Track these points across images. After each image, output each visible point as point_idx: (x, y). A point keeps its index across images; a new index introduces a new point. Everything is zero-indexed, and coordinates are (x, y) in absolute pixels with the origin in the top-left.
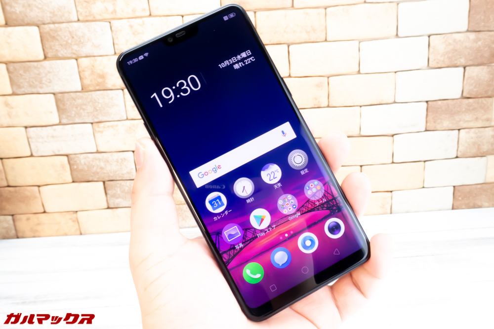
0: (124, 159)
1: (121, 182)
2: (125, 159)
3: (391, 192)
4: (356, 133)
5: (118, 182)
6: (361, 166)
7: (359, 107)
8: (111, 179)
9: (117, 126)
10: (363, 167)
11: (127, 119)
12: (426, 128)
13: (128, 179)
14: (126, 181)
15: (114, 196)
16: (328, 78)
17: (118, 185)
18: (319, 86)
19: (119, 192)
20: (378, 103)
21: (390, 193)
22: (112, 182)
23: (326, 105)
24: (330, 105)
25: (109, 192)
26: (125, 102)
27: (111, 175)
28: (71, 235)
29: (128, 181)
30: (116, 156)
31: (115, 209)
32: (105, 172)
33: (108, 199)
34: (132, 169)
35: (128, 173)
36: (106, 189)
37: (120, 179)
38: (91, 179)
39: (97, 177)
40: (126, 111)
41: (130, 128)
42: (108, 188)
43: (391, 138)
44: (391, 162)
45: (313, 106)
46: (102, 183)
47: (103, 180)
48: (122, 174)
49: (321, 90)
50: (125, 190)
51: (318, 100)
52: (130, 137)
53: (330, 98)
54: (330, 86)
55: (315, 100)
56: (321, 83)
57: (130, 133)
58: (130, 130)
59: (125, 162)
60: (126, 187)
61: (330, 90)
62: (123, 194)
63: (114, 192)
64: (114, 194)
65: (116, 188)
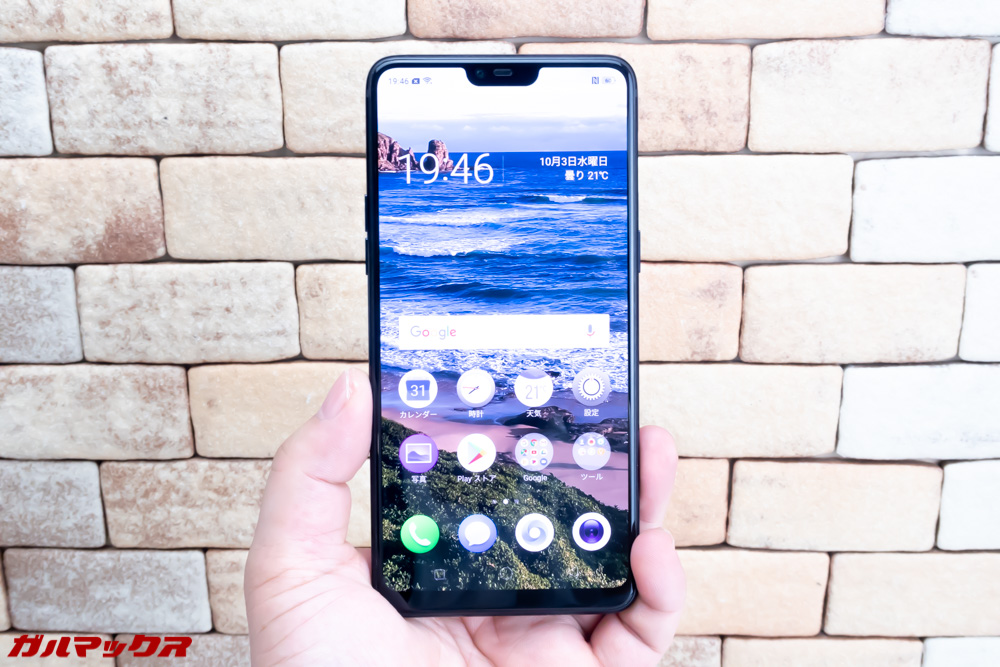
0: (68, 485)
1: (56, 552)
2: (70, 483)
3: (923, 639)
4: (825, 448)
5: (45, 553)
6: (831, 554)
7: (840, 368)
8: (25, 542)
9: (49, 379)
10: (837, 558)
11: (84, 361)
13: (78, 545)
14: (71, 552)
15: (30, 595)
16: (744, 268)
17: (45, 564)
18: (713, 293)
19: (47, 585)
20: (904, 359)
21: (918, 643)
22: (27, 554)
23: (733, 355)
24: (745, 357)
25: (15, 582)
26: (78, 306)
27: (25, 530)
29: (79, 554)
30: (42, 473)
32: (7, 519)
33: (13, 602)
34: (92, 516)
35: (78, 527)
36: (7, 572)
37: (54, 543)
40: (81, 336)
41: (91, 390)
42: (12, 571)
43: (936, 472)
44: (929, 545)
45: (690, 359)
48: (61, 531)
49: (720, 306)
50: (65, 579)
51: (705, 339)
52: (91, 417)
53: (746, 334)
54: (749, 294)
55: (695, 337)
56: (719, 284)
57: (90, 407)
58: (89, 396)
59: (69, 494)
60: (70, 571)
61: (746, 309)
62: (61, 591)
63: (32, 583)
64: (33, 588)
65: (38, 573)
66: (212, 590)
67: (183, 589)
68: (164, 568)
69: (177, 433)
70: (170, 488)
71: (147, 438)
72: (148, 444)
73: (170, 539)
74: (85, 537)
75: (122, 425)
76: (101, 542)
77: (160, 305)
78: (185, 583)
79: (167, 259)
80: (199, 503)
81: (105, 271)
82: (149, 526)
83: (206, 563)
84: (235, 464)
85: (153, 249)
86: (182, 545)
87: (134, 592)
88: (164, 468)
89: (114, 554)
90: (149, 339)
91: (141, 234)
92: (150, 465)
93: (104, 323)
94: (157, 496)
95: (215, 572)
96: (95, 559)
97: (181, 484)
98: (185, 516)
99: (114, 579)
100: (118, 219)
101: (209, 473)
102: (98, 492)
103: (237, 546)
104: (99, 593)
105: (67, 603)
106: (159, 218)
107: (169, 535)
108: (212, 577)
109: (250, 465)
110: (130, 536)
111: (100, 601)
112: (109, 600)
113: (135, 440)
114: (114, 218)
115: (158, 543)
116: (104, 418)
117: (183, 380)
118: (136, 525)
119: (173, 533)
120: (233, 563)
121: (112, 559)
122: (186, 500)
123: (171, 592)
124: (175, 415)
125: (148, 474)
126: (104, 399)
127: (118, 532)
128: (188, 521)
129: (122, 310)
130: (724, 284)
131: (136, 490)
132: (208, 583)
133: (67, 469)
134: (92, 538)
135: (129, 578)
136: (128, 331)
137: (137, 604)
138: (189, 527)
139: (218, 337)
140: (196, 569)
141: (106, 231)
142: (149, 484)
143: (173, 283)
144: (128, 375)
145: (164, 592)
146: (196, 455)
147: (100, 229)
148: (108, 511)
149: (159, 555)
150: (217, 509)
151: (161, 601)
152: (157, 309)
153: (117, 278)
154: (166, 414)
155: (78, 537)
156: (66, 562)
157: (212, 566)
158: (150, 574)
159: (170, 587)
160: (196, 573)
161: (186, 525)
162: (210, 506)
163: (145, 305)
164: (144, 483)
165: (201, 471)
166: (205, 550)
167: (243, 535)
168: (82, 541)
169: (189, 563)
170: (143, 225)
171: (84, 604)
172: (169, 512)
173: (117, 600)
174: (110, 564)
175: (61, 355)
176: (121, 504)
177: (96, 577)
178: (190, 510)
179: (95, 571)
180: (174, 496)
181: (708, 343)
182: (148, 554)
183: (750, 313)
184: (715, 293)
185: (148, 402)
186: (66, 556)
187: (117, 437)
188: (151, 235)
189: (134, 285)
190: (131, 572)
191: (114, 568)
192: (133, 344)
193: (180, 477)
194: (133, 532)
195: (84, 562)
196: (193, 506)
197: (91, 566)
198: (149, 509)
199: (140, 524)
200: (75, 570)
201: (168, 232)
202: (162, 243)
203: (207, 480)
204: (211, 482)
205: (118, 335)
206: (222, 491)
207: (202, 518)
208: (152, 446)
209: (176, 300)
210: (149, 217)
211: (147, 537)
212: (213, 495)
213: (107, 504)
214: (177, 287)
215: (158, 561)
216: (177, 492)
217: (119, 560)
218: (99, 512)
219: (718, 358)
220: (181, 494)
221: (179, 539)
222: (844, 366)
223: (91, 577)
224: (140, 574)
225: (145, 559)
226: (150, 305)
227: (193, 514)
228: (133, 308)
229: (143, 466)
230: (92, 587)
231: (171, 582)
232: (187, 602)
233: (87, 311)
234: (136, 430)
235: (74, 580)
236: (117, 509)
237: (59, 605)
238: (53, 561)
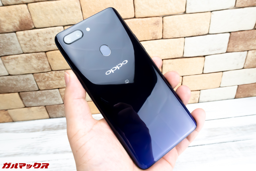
0: (28, 79)
1: (29, 92)
3: (200, 90)
4: (181, 55)
5: (27, 92)
6: (182, 76)
7: (184, 38)
8: (23, 91)
9: (17, 58)
11: (24, 53)
12: (227, 51)
13: (33, 90)
14: (32, 92)
15: (27, 100)
16: (163, 17)
17: (28, 95)
18: (156, 24)
19: (29, 98)
20: (197, 35)
22: (23, 93)
23: (161, 37)
24: (164, 37)
25: (23, 98)
26: (19, 41)
27: (22, 89)
29: (34, 92)
30: (22, 77)
31: (29, 108)
32: (18, 87)
33: (24, 102)
34: (34, 84)
35: (32, 87)
37: (28, 90)
39: (13, 90)
40: (21, 48)
41: (26, 59)
42: (22, 96)
43: (203, 58)
44: (202, 73)
45: (152, 39)
46: (17, 94)
47: (18, 92)
48: (29, 88)
49: (158, 26)
50: (33, 97)
51: (155, 34)
52: (28, 65)
53: (164, 33)
54: (164, 23)
55: (153, 34)
56: (157, 21)
57: (27, 63)
58: (26, 60)
59: (29, 81)
61: (164, 27)
62: (32, 99)
63: (26, 98)
64: (27, 99)
65: (27, 96)
67: (56, 97)
69: (47, 66)
70: (48, 77)
71: (41, 68)
72: (41, 69)
73: (51, 87)
74: (34, 89)
75: (35, 66)
76: (38, 89)
77: (36, 39)
78: (56, 95)
79: (35, 28)
80: (55, 80)
81: (22, 32)
82: (46, 85)
83: (59, 91)
84: (60, 71)
85: (31, 26)
87: (47, 98)
88: (46, 74)
89: (41, 91)
90: (36, 47)
91: (27, 23)
92: (43, 73)
93: (25, 44)
94: (46, 79)
97: (50, 76)
98: (53, 83)
99: (42, 96)
100: (21, 19)
101: (55, 74)
102: (34, 80)
104: (40, 99)
106: (30, 19)
107: (50, 87)
108: (61, 94)
109: (63, 71)
112: (42, 100)
113: (38, 69)
114: (20, 20)
115: (49, 88)
116: (31, 65)
117: (45, 55)
118: (43, 85)
119: (51, 86)
122: (52, 79)
123: (54, 97)
124: (45, 62)
125: (43, 75)
126: (30, 61)
127: (40, 87)
128: (54, 84)
129: (28, 41)
130: (159, 21)
131: (42, 79)
132: (61, 95)
133: (27, 76)
134: (36, 89)
135: (45, 95)
136: (31, 45)
137: (48, 100)
138: (54, 85)
139: (50, 45)
140: (57, 92)
141: (20, 23)
142: (44, 77)
143: (38, 34)
144: (33, 55)
145: (52, 97)
146: (52, 70)
147: (18, 23)
148: (37, 83)
149: (50, 91)
150: (59, 81)
151: (52, 99)
152: (36, 40)
153: (25, 34)
154: (43, 62)
156: (32, 94)
157: (61, 92)
158: (49, 94)
160: (58, 93)
161: (53, 84)
162: (57, 80)
163: (33, 39)
164: (43, 77)
165: (54, 73)
166: (58, 89)
169: (56, 91)
170: (27, 21)
171: (37, 101)
172: (49, 82)
173: (44, 100)
174: (40, 93)
175: (18, 52)
176: (39, 82)
178: (53, 81)
179: (38, 95)
180: (49, 79)
181: (156, 35)
182: (47, 91)
183: (165, 27)
184: (157, 24)
185: (39, 60)
187: (35, 68)
188: (30, 23)
189: (29, 35)
191: (41, 94)
192: (32, 48)
193: (50, 75)
194: (43, 87)
196: (54, 81)
197: (37, 94)
198: (45, 82)
199: (44, 85)
200: (34, 95)
201: (34, 22)
202: (33, 24)
203: (55, 75)
204: (56, 75)
205: (29, 47)
206: (59, 77)
207: (56, 82)
208: (42, 69)
209: (39, 37)
210: (28, 18)
211: (46, 88)
212: (57, 78)
213: (37, 82)
214: (39, 35)
215: (50, 92)
216: (50, 78)
218: (35, 83)
219: (158, 38)
220: (51, 78)
221: (53, 87)
222: (185, 38)
223: (37, 96)
224: (47, 94)
226: (34, 39)
227: (54, 82)
228: (30, 40)
229: (42, 74)
230: (38, 98)
231: (53, 95)
232: (57, 99)
233: (21, 42)
234: (38, 66)
235: (35, 97)
236: (39, 83)
237: (33, 102)
238: (29, 94)
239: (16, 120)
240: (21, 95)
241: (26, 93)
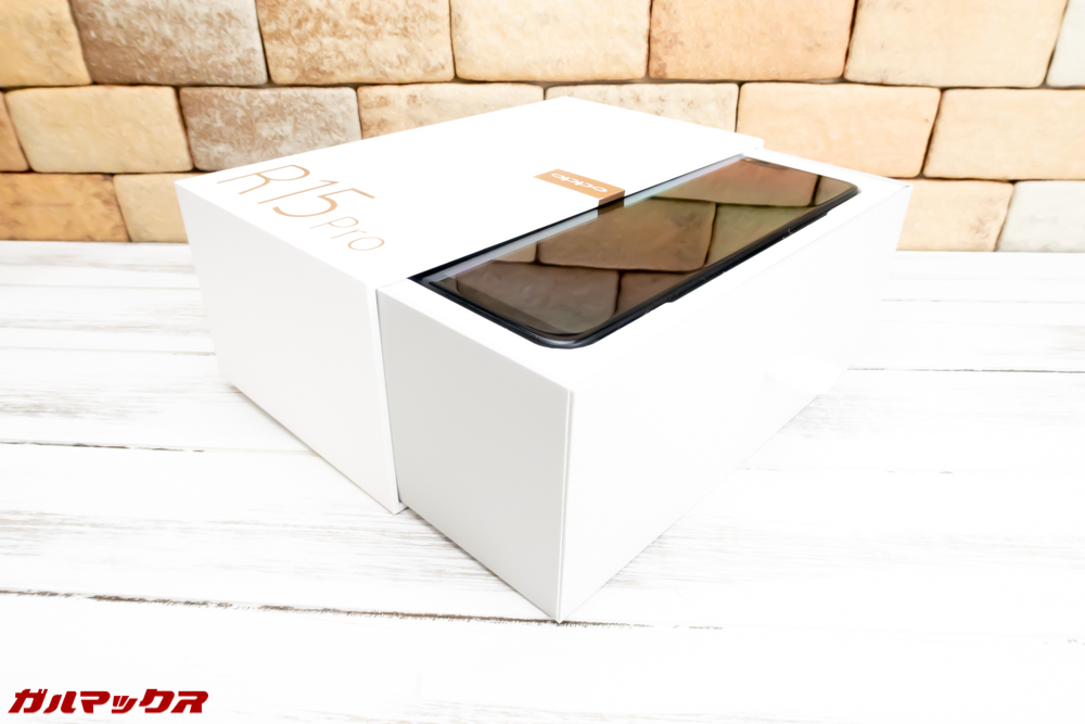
0: (228, 16)
1: (225, 90)
3: (1013, 182)
5: (215, 91)
6: (943, 90)
8: (196, 79)
13: (242, 82)
14: (237, 90)
15: (206, 134)
17: (216, 101)
19: (220, 124)
21: (1009, 186)
22: (198, 91)
25: (192, 120)
27: (195, 66)
28: (103, 241)
29: (244, 92)
32: (177, 54)
33: (193, 141)
34: (253, 50)
35: (241, 62)
36: (184, 111)
37: (221, 81)
38: (138, 76)
39: (155, 70)
42: (187, 109)
44: (1039, 82)
46: (170, 92)
47: (174, 82)
48: (226, 66)
50: (235, 117)
59: (230, 26)
60: (238, 109)
62: (232, 129)
63: (206, 121)
64: (207, 126)
65: (210, 110)
66: (365, 127)
67: (338, 127)
68: (321, 105)
70: (321, 17)
73: (323, 73)
74: (248, 72)
76: (263, 79)
78: (340, 120)
80: (348, 33)
82: (304, 60)
83: (358, 100)
86: (335, 80)
87: (296, 130)
89: (275, 91)
94: (310, 26)
95: (366, 108)
96: (259, 96)
98: (336, 47)
99: (278, 117)
102: (256, 24)
103: (385, 80)
104: (265, 130)
105: (238, 142)
107: (323, 68)
108: (363, 114)
110: (288, 70)
111: (267, 139)
112: (274, 138)
115: (314, 77)
118: (292, 59)
119: (326, 67)
120: (382, 98)
121: (274, 96)
122: (336, 30)
123: (328, 130)
127: (277, 65)
128: (339, 53)
131: (290, 20)
134: (254, 74)
135: (290, 115)
137: (299, 142)
138: (340, 59)
140: (348, 106)
145: (322, 129)
148: (267, 44)
149: (314, 92)
150: (365, 40)
151: (319, 139)
155: (242, 73)
156: (233, 99)
157: (363, 102)
158: (308, 111)
159: (326, 124)
160: (350, 110)
161: (337, 57)
162: (358, 36)
164: (297, 12)
166: (356, 86)
167: (390, 67)
168: (246, 78)
169: (342, 100)
171: (252, 142)
172: (321, 44)
173: (282, 138)
174: (273, 101)
176: (277, 36)
177: (261, 114)
178: (340, 41)
179: (259, 108)
180: (324, 26)
182: (305, 91)
186: (233, 94)
190: (291, 109)
191: (277, 104)
194: (289, 67)
195: (250, 99)
196: (343, 36)
197: (256, 103)
198: (303, 40)
199: (295, 57)
200: (242, 107)
204: (358, 10)
206: (369, 20)
207: (352, 49)
211: (303, 71)
212: (360, 24)
213: (265, 37)
215: (315, 98)
216: (328, 21)
217: (280, 97)
220: (331, 24)
221: (332, 73)
223: (256, 114)
224: (299, 110)
225: (303, 95)
227: (343, 45)
230: (258, 125)
231: (327, 119)
235: (243, 117)
236: (275, 42)
237: (232, 143)
238: (222, 97)
239: (144, 235)
240: (183, 99)
241: (207, 90)
